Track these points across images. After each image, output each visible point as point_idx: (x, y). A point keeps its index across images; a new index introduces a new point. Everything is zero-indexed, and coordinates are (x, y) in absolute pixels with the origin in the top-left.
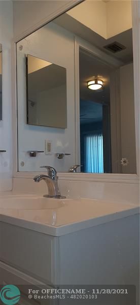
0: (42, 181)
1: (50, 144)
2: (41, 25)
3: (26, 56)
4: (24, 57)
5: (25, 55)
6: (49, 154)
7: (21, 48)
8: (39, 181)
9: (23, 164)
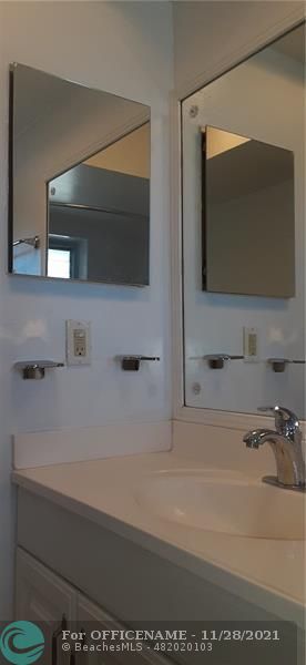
0: (266, 447)
1: (255, 336)
2: (246, 54)
3: (203, 130)
4: (196, 131)
5: (200, 128)
6: (252, 362)
7: (194, 111)
8: (256, 446)
9: (197, 388)
